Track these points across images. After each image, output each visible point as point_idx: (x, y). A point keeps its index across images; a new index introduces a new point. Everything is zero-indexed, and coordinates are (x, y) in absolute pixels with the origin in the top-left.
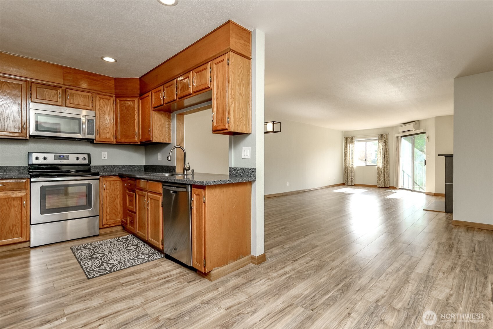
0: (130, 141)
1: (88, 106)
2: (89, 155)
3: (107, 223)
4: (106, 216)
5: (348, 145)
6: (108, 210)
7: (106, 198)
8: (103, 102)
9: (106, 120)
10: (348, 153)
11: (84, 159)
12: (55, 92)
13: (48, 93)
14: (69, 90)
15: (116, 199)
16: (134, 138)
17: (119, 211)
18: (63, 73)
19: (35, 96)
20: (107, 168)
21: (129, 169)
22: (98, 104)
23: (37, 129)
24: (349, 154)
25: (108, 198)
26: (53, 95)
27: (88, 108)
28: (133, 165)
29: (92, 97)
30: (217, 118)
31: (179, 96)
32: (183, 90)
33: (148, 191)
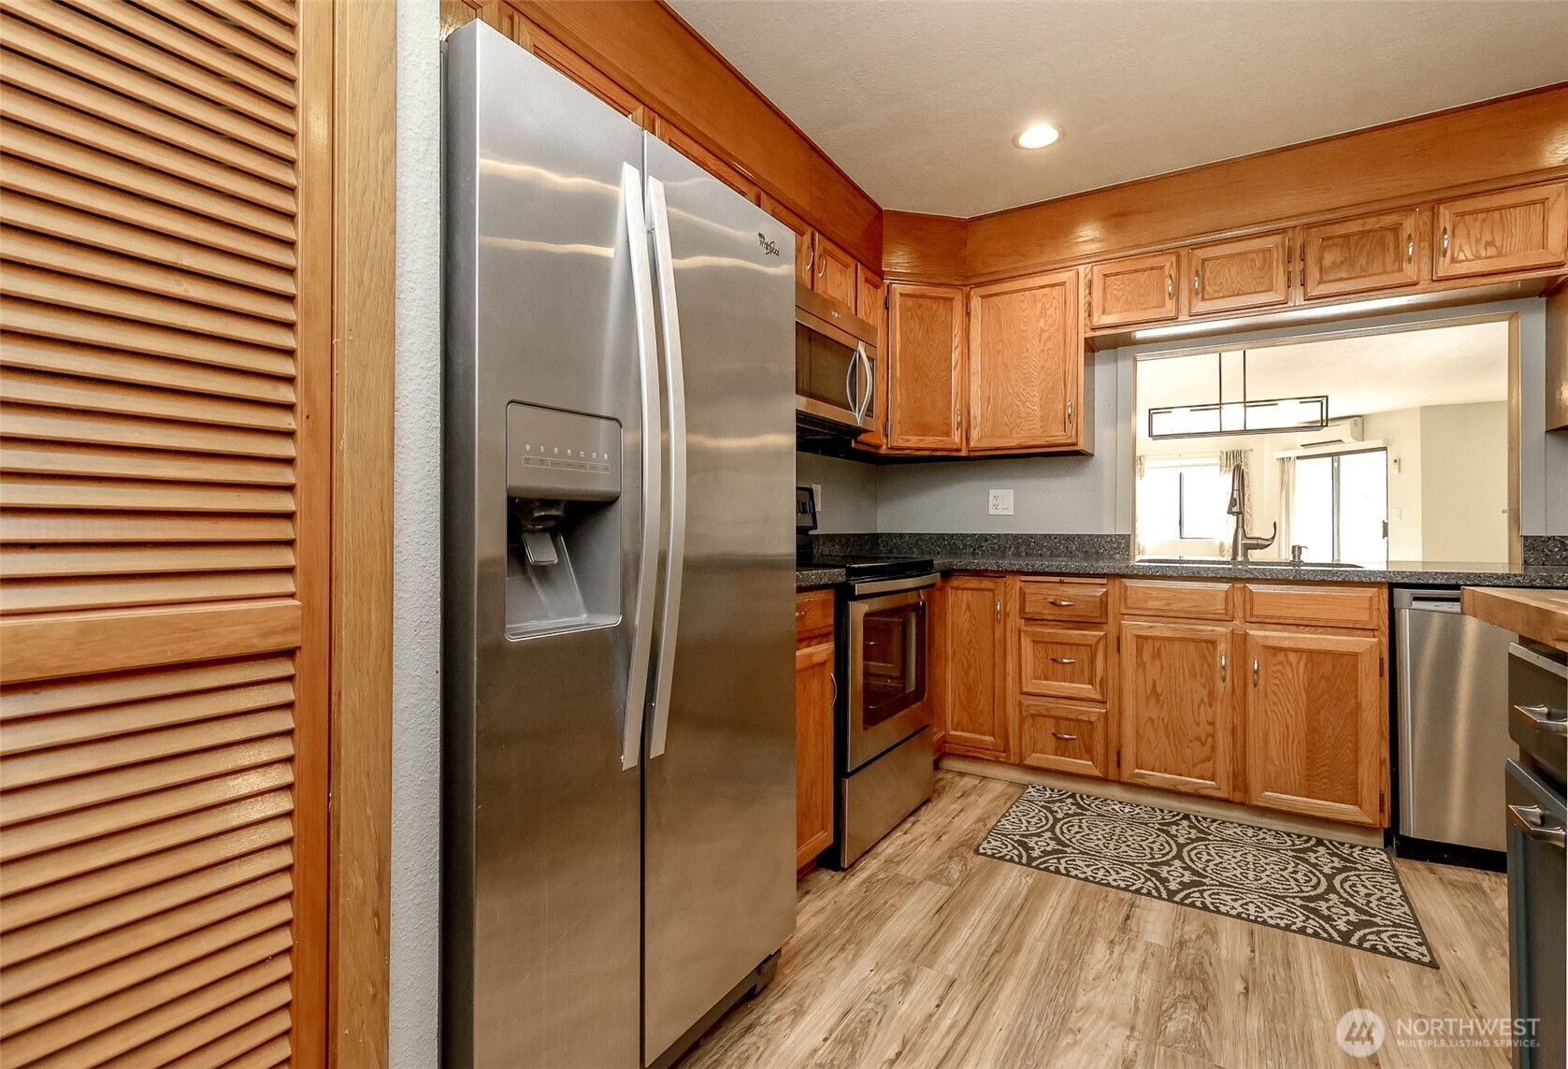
31: (1314, 290)
32: (1349, 273)
33: (1237, 621)
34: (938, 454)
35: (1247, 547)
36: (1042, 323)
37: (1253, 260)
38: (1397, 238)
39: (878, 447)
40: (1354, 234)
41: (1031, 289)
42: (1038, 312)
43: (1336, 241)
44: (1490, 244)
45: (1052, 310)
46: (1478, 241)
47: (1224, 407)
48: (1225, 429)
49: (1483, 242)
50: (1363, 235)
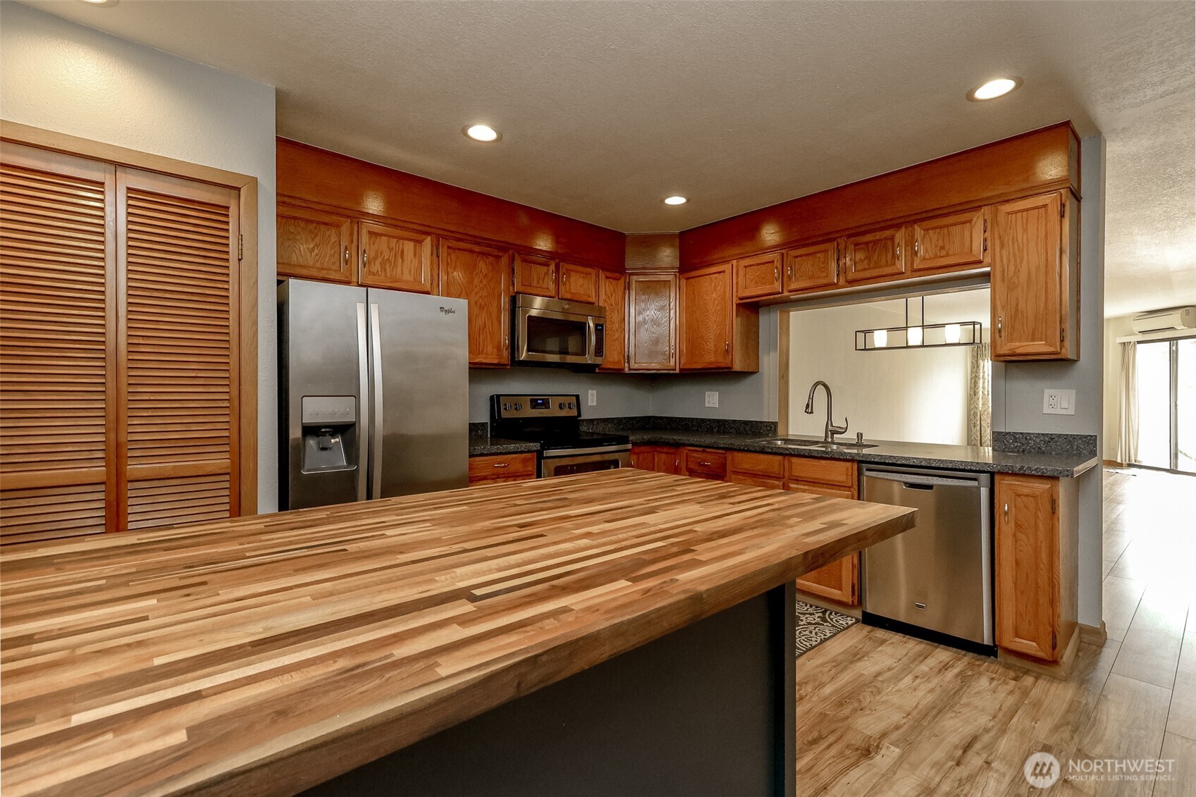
0: (657, 368)
2: (577, 398)
5: (981, 361)
8: (610, 285)
9: (614, 323)
11: (571, 406)
12: (545, 269)
13: (537, 271)
14: (565, 264)
16: (668, 360)
19: (520, 279)
20: (597, 424)
22: (604, 290)
23: (529, 348)
24: (984, 383)
26: (543, 276)
27: (591, 300)
29: (596, 276)
30: (1014, 330)
31: (851, 276)
32: (869, 265)
33: (786, 479)
35: (834, 433)
36: (714, 295)
37: (819, 258)
38: (893, 244)
39: (623, 370)
40: (870, 242)
41: (709, 274)
42: (712, 288)
43: (861, 246)
44: (942, 248)
45: (719, 287)
46: (936, 246)
47: (909, 329)
48: (910, 344)
49: (939, 246)
50: (875, 242)
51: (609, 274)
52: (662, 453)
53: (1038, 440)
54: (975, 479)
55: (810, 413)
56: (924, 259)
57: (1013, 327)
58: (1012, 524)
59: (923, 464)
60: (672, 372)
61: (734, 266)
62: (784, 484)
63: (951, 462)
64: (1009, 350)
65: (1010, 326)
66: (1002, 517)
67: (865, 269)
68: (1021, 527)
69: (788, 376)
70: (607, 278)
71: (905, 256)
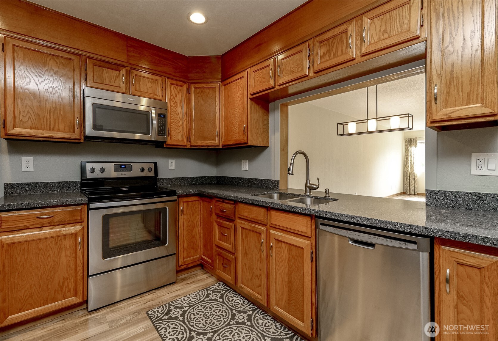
0: (207, 144)
1: (157, 95)
2: (155, 164)
3: (185, 262)
4: (183, 252)
6: (186, 245)
7: (183, 226)
8: (175, 89)
9: (178, 115)
10: (410, 157)
11: (150, 170)
12: (116, 73)
13: (108, 74)
14: (134, 71)
15: (194, 227)
16: (214, 140)
17: (198, 244)
18: (127, 46)
19: (92, 77)
20: (175, 181)
21: (200, 182)
22: (169, 91)
23: (95, 127)
25: (185, 225)
26: (115, 78)
27: (158, 98)
28: (204, 177)
29: (162, 82)
30: (449, 96)
31: (317, 68)
32: (330, 57)
33: (268, 226)
34: (210, 147)
36: (238, 95)
37: (297, 57)
38: (347, 36)
40: (331, 38)
41: (235, 80)
42: (237, 90)
43: (325, 43)
44: (385, 31)
45: (241, 88)
46: (380, 31)
47: (368, 120)
48: (369, 130)
49: (382, 31)
50: (334, 37)
51: (173, 82)
52: (205, 201)
53: (466, 198)
54: (414, 243)
55: (291, 174)
56: (370, 44)
57: (448, 93)
58: (454, 294)
59: (366, 223)
60: (217, 147)
61: (249, 73)
62: (267, 229)
63: (391, 223)
64: (444, 115)
65: (445, 92)
66: (442, 286)
67: (327, 60)
68: (464, 299)
69: (287, 149)
70: (172, 84)
71: (356, 45)
